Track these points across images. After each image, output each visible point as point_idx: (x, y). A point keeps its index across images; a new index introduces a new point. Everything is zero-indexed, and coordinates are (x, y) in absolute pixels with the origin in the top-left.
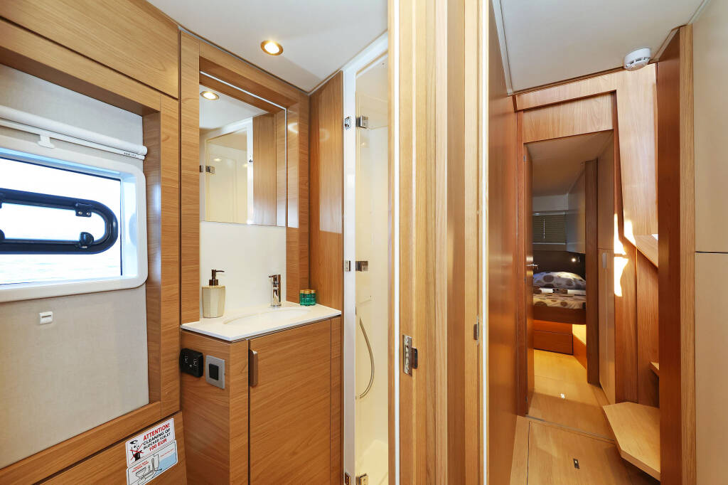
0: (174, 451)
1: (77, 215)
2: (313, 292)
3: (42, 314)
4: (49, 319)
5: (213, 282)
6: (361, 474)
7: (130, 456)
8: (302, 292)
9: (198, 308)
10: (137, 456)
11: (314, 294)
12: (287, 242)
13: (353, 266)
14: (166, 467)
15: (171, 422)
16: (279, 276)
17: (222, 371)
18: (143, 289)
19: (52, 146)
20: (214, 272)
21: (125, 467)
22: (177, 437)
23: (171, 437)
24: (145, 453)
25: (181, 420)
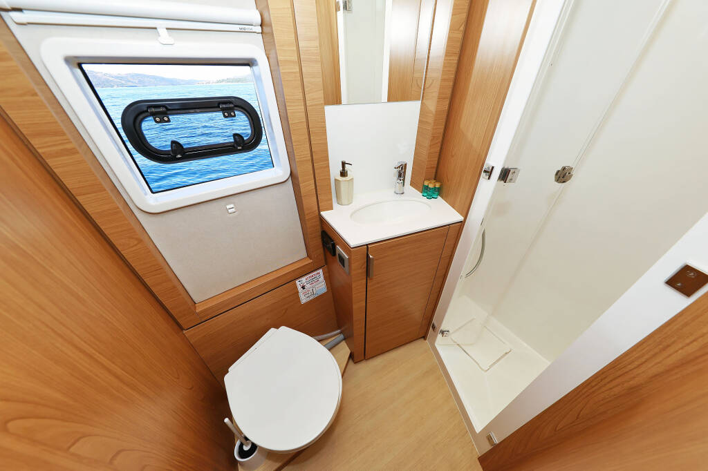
0: (324, 286)
1: (225, 116)
2: (438, 185)
3: (228, 207)
4: (233, 210)
5: (343, 174)
6: (446, 329)
7: (299, 288)
8: (426, 183)
9: (331, 199)
10: (303, 288)
11: (438, 188)
12: (420, 121)
13: (496, 173)
14: (320, 293)
15: (321, 271)
16: (406, 165)
17: (346, 263)
18: (290, 182)
19: (170, 40)
20: (344, 164)
21: (298, 292)
22: (325, 278)
23: (322, 278)
24: (308, 286)
25: (326, 270)
